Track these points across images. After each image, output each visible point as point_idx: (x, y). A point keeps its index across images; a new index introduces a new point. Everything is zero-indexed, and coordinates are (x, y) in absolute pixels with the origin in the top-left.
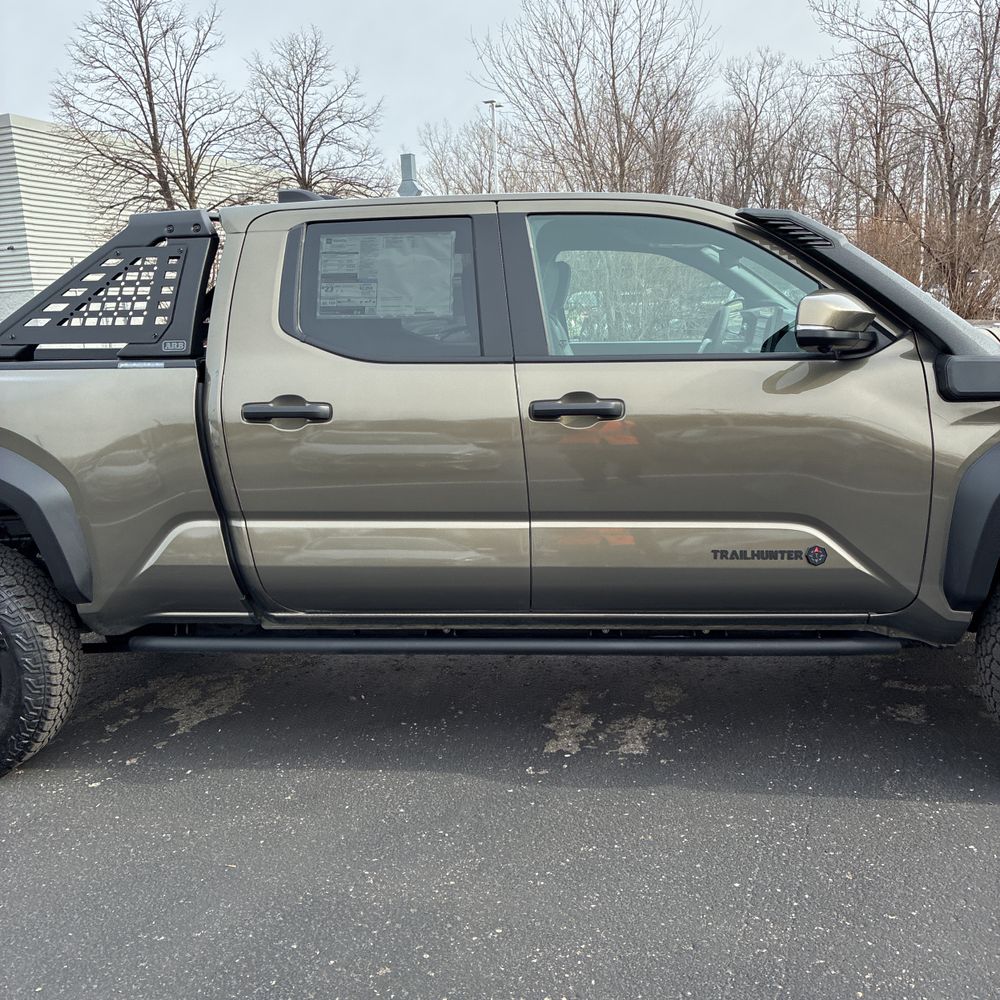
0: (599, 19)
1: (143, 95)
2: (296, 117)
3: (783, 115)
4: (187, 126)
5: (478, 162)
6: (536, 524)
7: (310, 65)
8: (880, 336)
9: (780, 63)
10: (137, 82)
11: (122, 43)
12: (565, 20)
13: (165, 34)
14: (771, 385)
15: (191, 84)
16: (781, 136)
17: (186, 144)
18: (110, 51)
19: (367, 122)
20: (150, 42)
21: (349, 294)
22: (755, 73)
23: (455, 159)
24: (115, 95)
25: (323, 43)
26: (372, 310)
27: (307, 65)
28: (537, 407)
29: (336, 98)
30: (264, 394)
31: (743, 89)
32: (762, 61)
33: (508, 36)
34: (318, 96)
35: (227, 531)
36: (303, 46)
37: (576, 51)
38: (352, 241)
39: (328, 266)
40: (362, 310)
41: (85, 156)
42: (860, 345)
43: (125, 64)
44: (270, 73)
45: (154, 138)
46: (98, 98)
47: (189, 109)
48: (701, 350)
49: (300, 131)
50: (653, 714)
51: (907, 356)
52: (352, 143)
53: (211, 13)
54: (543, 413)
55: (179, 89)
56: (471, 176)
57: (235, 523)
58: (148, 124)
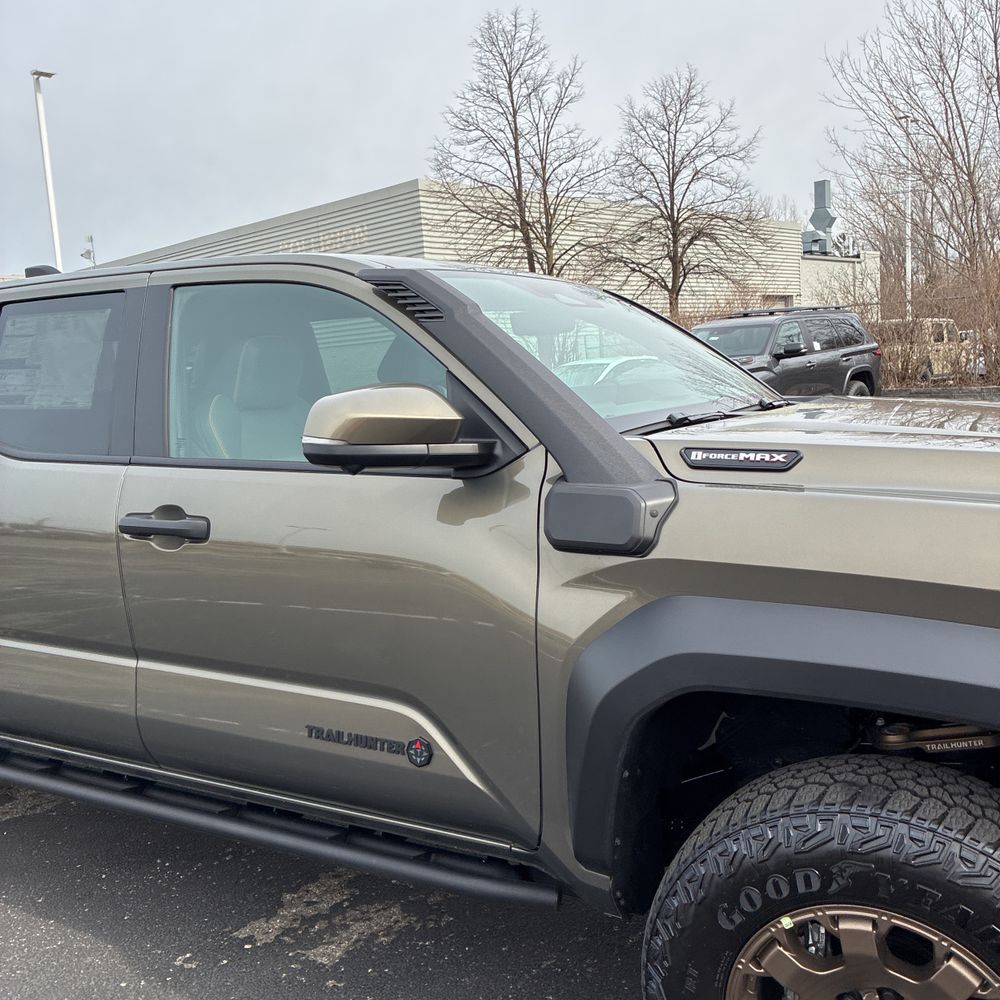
4: (547, 176)
15: (552, 137)
17: (545, 195)
19: (742, 154)
24: (486, 154)
25: (698, 80)
26: (30, 400)
27: (679, 102)
29: (709, 132)
34: (691, 133)
36: (677, 86)
41: (453, 213)
44: (642, 116)
45: (519, 191)
46: (470, 158)
47: (549, 160)
52: (725, 177)
53: (572, 67)
55: (541, 143)
58: (513, 177)
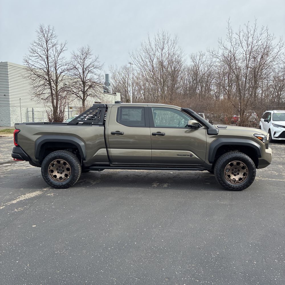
0: (159, 49)
1: (46, 60)
2: (82, 66)
3: (205, 68)
4: (57, 68)
5: (124, 76)
6: (152, 150)
7: (87, 54)
8: (200, 126)
9: (204, 55)
10: (45, 57)
11: (42, 48)
12: (151, 49)
13: (53, 46)
14: (186, 132)
15: (58, 59)
16: (205, 73)
17: (56, 72)
18: (39, 50)
19: (100, 68)
20: (49, 48)
21: (126, 117)
22: (198, 57)
23: (118, 75)
24: (39, 60)
25: (90, 49)
26: (130, 119)
27: (86, 54)
28: (153, 134)
29: (92, 62)
30: (114, 131)
31: (195, 61)
32: (200, 54)
33: (137, 52)
34: (88, 62)
35: (107, 150)
36: (85, 49)
37: (153, 56)
38: (127, 110)
39: (123, 113)
40: (128, 119)
42: (197, 127)
43: (42, 53)
44: (76, 56)
45: (48, 71)
46: (35, 61)
47: (58, 65)
48: (177, 127)
49: (83, 70)
50: (168, 183)
51: (203, 129)
52: (96, 73)
54: (154, 134)
55: (55, 59)
56: (123, 80)
57: (108, 149)
58: (47, 67)
